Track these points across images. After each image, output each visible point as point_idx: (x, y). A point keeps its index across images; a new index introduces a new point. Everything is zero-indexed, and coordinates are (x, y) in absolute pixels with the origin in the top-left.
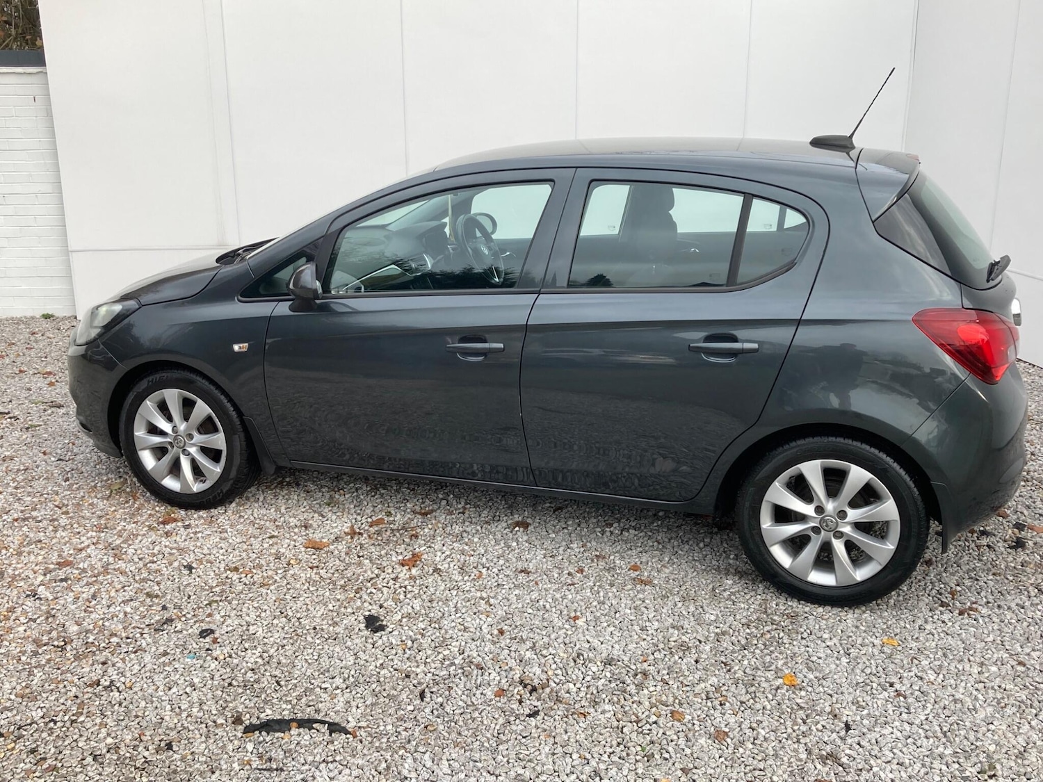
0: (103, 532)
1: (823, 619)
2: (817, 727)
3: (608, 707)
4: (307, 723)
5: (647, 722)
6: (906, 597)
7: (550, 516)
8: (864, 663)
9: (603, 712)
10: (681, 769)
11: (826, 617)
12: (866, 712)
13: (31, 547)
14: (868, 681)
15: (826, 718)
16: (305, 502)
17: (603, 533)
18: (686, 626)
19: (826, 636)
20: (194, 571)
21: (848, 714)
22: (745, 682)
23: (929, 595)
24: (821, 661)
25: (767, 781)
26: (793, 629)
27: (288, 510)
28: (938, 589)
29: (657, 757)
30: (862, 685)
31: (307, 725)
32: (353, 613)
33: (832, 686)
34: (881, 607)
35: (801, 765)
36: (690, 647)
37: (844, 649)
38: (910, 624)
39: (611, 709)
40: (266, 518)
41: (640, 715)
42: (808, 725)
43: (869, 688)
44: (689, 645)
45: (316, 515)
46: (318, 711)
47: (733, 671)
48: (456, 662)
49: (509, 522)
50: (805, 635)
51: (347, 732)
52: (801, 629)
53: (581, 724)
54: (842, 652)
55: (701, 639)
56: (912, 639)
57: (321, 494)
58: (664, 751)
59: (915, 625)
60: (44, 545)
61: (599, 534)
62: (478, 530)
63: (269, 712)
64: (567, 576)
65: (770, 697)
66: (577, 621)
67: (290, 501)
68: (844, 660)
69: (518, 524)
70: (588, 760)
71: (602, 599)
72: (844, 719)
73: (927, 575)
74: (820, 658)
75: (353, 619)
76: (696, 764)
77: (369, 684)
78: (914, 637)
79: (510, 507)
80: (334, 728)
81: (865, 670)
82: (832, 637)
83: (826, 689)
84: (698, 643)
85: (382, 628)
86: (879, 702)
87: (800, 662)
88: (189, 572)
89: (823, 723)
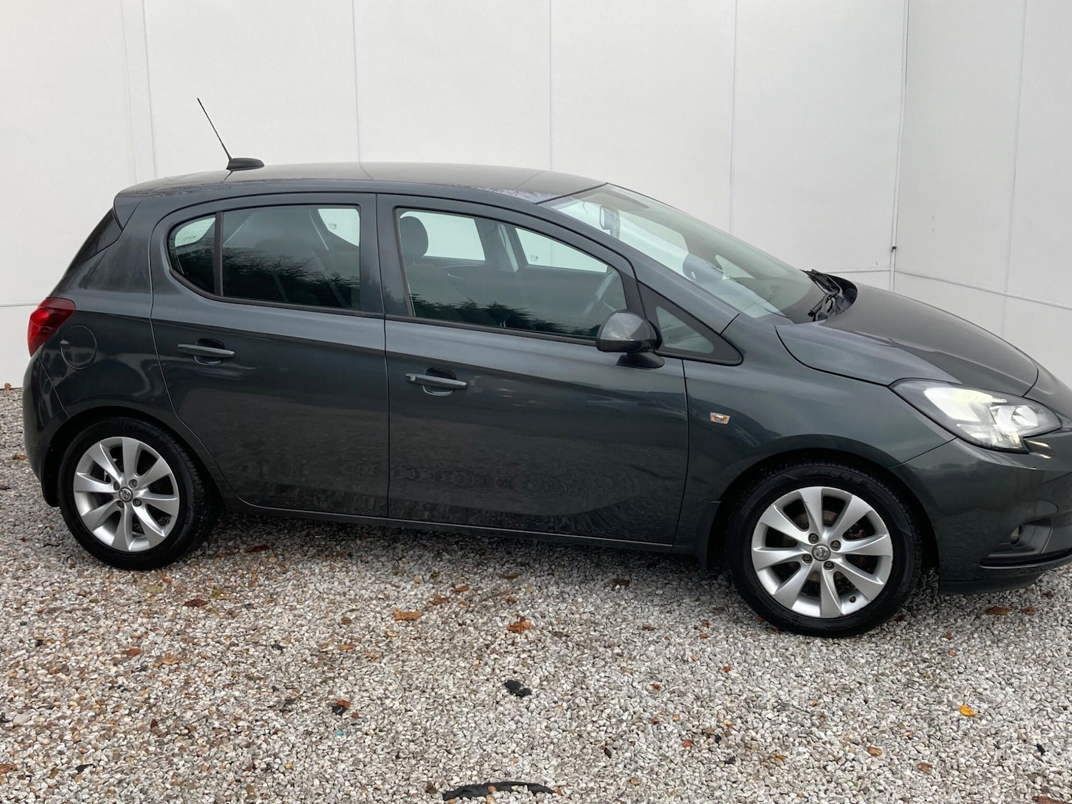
0: (154, 618)
1: (971, 654)
2: (1012, 750)
3: (802, 749)
4: (502, 786)
5: (847, 760)
6: (1041, 628)
7: (646, 573)
8: (1031, 690)
9: (799, 754)
10: (900, 799)
11: (973, 652)
12: (1052, 735)
13: (79, 638)
14: (1042, 707)
15: (1016, 743)
16: (368, 573)
17: (710, 585)
18: (840, 669)
19: (982, 669)
20: (285, 650)
21: (1036, 738)
22: (924, 717)
23: (1062, 625)
24: (988, 692)
25: (987, 803)
26: (947, 665)
27: (353, 582)
28: (1068, 618)
29: (872, 789)
30: (1036, 710)
31: (506, 787)
32: (488, 680)
33: (1009, 714)
34: (1022, 639)
35: (1013, 786)
36: (853, 689)
37: (1004, 679)
38: (1057, 653)
39: (805, 751)
40: (333, 592)
41: (835, 754)
42: (1002, 749)
43: (1045, 712)
44: (852, 687)
45: (388, 586)
46: (508, 774)
47: (906, 707)
48: (624, 718)
49: (606, 581)
50: (961, 670)
51: (551, 792)
52: (955, 665)
53: (783, 767)
54: (1003, 683)
55: (860, 681)
56: (1066, 666)
57: (381, 564)
58: (877, 784)
59: (1062, 653)
60: (93, 635)
61: (706, 587)
62: (577, 590)
63: (456, 779)
64: (694, 630)
65: (955, 728)
66: (729, 672)
67: (350, 573)
68: (1009, 690)
69: (616, 582)
70: (807, 798)
71: (742, 649)
72: (1035, 742)
73: (1053, 606)
74: (985, 689)
75: (491, 686)
76: (913, 794)
77: (545, 745)
78: (1067, 664)
79: (598, 566)
80: (535, 788)
81: (1035, 697)
82: (988, 669)
83: (1005, 717)
84: (858, 685)
85: (527, 692)
86: (1060, 725)
87: (968, 694)
88: (280, 651)
89: (1016, 747)
